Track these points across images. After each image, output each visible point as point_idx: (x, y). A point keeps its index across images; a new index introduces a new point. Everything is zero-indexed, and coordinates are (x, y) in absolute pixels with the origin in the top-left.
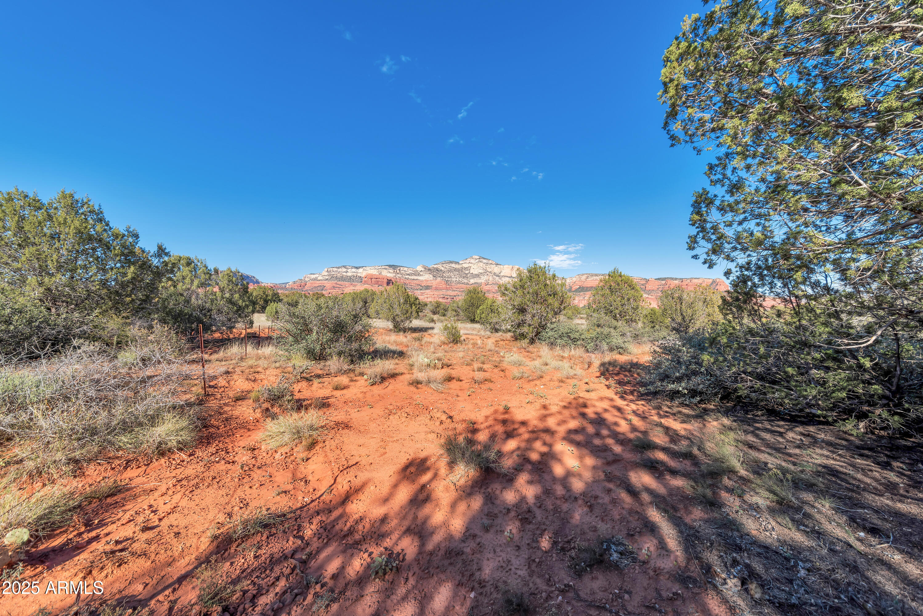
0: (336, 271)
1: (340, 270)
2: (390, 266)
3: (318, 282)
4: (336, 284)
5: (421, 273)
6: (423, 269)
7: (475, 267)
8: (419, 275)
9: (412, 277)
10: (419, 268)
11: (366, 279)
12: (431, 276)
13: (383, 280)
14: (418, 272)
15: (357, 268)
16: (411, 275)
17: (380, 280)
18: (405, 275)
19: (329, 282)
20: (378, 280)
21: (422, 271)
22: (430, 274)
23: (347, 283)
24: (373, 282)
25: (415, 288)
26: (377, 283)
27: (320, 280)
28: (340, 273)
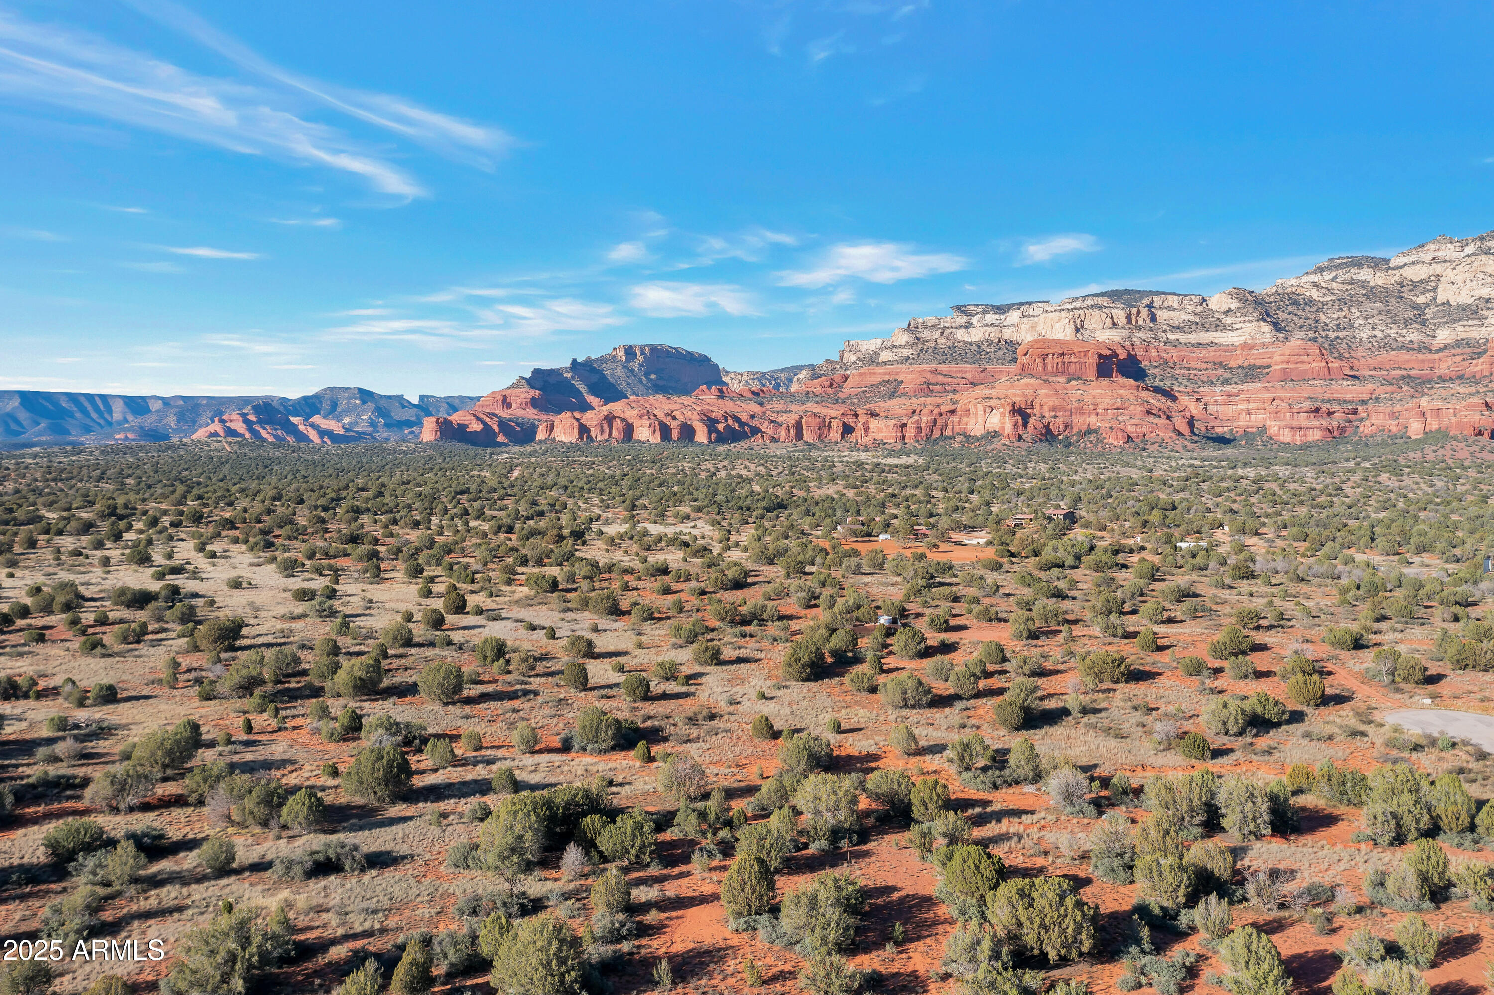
2: (1113, 295)
3: (880, 370)
4: (935, 372)
5: (1228, 320)
6: (1234, 306)
7: (1459, 274)
8: (1219, 326)
9: (1192, 338)
10: (1219, 302)
11: (1025, 360)
12: (1266, 328)
13: (1083, 360)
14: (1217, 315)
15: (1001, 309)
16: (1187, 329)
17: (1073, 359)
18: (1164, 331)
19: (912, 368)
20: (1066, 359)
21: (1230, 310)
22: (1264, 320)
23: (968, 367)
24: (1050, 368)
25: (1205, 379)
26: (1063, 370)
27: (885, 363)
28: (947, 332)
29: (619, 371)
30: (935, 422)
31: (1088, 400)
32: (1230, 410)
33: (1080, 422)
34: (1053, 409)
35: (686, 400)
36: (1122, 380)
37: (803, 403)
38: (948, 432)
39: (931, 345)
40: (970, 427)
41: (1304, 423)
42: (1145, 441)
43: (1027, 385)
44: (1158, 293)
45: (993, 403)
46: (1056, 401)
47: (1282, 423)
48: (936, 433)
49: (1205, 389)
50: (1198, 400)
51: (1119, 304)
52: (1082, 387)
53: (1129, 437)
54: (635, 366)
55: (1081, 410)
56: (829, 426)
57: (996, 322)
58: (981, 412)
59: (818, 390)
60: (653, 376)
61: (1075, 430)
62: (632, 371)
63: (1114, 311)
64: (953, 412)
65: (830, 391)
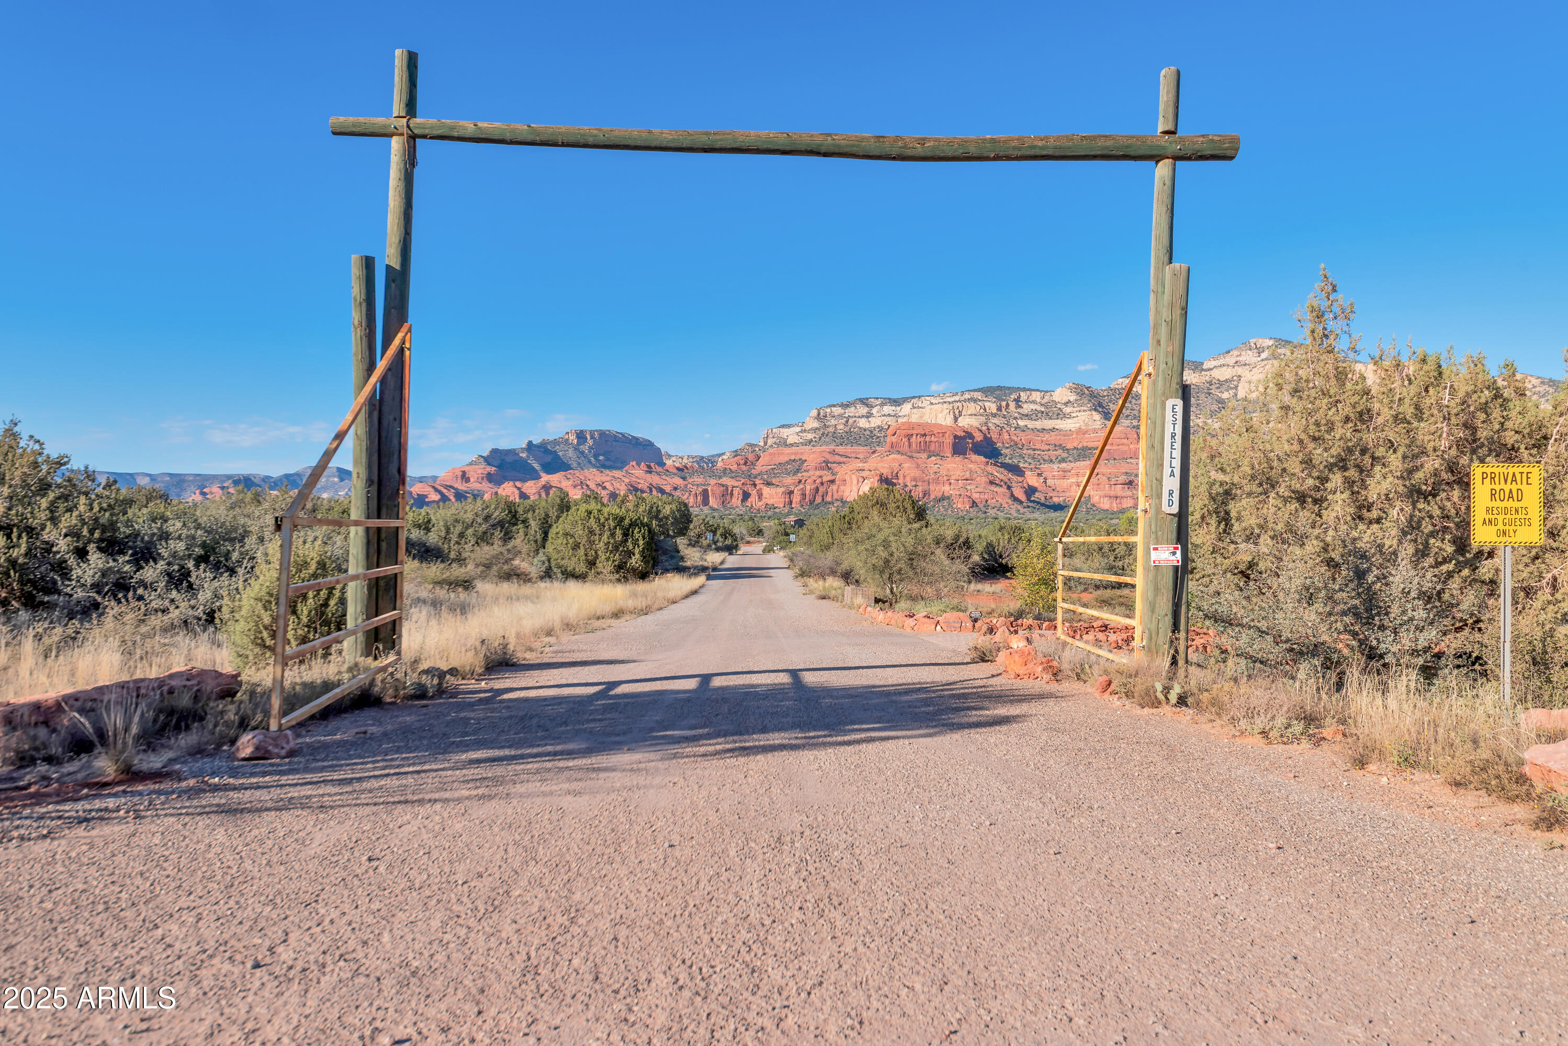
0: (841, 416)
1: (851, 411)
2: (987, 391)
3: (787, 450)
4: (833, 453)
5: (1067, 410)
6: (1073, 398)
8: (1061, 415)
9: (1038, 424)
10: (1061, 394)
11: (894, 439)
12: (1097, 416)
13: (941, 440)
14: (1059, 406)
15: (896, 402)
16: (1034, 417)
17: (933, 439)
18: (1015, 418)
19: (814, 449)
20: (928, 439)
21: (1069, 402)
22: (1096, 410)
23: (861, 449)
24: (914, 446)
25: (1046, 458)
26: (925, 448)
27: (792, 445)
28: (851, 421)
29: (571, 453)
30: (817, 490)
31: (943, 472)
32: (1065, 483)
33: (937, 491)
34: (915, 479)
35: (617, 473)
36: (975, 457)
37: (720, 477)
38: (829, 499)
39: (831, 430)
40: (846, 494)
41: (1120, 493)
42: (987, 506)
43: (894, 459)
44: (1024, 390)
45: (865, 474)
46: (917, 473)
47: (1102, 493)
48: (818, 500)
49: (1045, 466)
50: (1039, 475)
51: (991, 398)
52: (939, 462)
53: (974, 502)
54: (585, 448)
55: (937, 481)
56: (732, 494)
57: (892, 413)
58: (855, 482)
59: (734, 467)
60: (601, 458)
61: (932, 497)
62: (582, 453)
63: (987, 404)
64: (833, 482)
65: (744, 468)
